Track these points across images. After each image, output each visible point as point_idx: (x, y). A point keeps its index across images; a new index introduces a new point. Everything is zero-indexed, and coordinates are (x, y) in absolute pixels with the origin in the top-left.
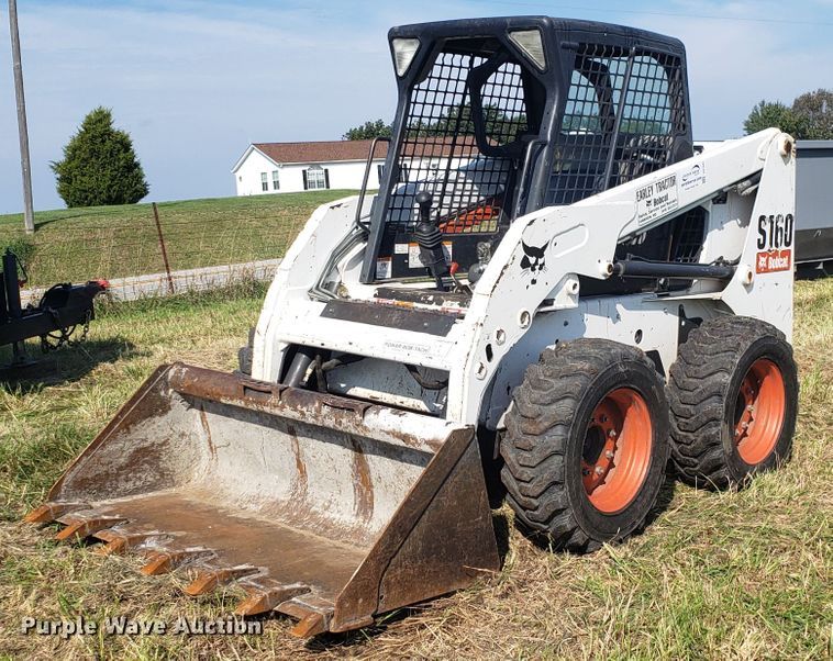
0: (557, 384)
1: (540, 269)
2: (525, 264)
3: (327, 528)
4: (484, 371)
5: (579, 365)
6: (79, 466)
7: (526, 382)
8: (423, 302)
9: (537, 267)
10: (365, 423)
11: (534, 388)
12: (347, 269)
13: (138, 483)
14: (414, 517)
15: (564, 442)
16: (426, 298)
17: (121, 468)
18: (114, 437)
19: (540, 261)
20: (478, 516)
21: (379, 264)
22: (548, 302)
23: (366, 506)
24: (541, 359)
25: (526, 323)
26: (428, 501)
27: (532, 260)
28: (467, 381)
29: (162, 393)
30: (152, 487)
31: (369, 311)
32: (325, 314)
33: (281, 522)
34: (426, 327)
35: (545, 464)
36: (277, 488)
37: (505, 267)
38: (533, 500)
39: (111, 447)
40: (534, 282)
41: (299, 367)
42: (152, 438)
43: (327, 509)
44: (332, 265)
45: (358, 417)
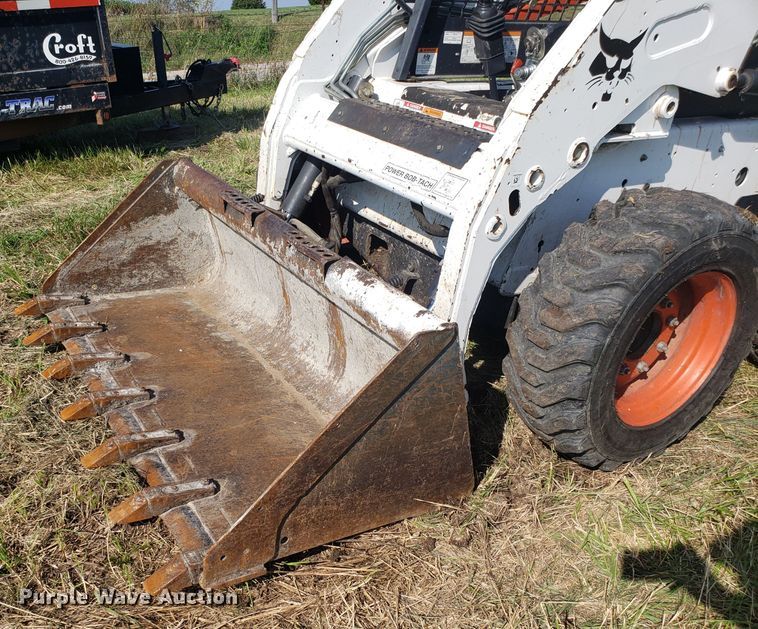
0: (608, 262)
1: (622, 76)
2: (598, 67)
3: (299, 372)
4: (500, 230)
5: (649, 237)
6: (75, 261)
7: (562, 247)
8: (454, 112)
9: (617, 74)
10: (326, 282)
11: (572, 261)
12: (379, 61)
13: (143, 280)
14: (341, 447)
15: (597, 351)
16: (460, 106)
17: (123, 264)
18: (113, 233)
19: (625, 64)
20: (448, 435)
21: (420, 56)
22: (622, 129)
23: (338, 362)
24: (592, 216)
25: (580, 160)
26: (366, 426)
27: (611, 61)
28: (472, 241)
29: (167, 191)
30: (160, 284)
31: (379, 119)
32: (334, 118)
33: (258, 352)
34: (438, 152)
35: (563, 372)
36: (267, 312)
37: (563, 71)
38: (537, 408)
39: (110, 243)
40: (606, 97)
41: (306, 178)
42: (156, 237)
43: (304, 350)
44: (360, 53)
45: (318, 272)
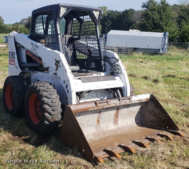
32: (83, 82)
43: (107, 128)
45: (131, 100)
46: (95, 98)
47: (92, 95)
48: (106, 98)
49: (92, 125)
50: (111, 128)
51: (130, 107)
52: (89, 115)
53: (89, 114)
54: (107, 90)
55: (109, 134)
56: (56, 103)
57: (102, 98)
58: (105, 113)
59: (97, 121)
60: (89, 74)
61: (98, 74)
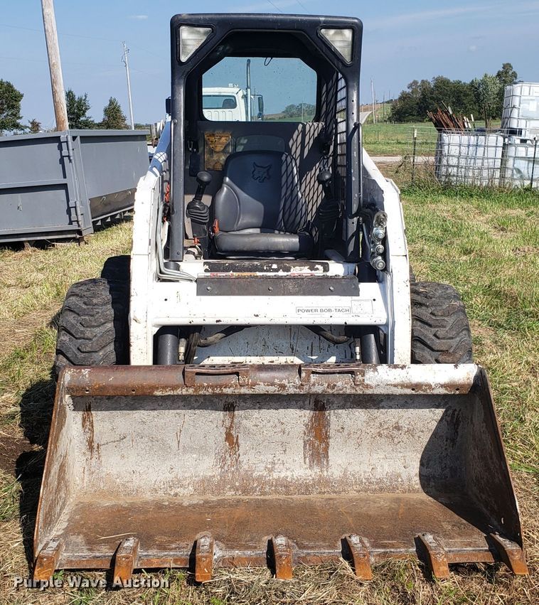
10: (366, 382)
16: (270, 267)
18: (53, 459)
23: (319, 457)
29: (64, 402)
32: (203, 293)
34: (332, 291)
39: (53, 471)
41: (170, 348)
42: (63, 452)
43: (271, 470)
45: (359, 377)
46: (281, 353)
47: (269, 344)
48: (333, 360)
49: (203, 450)
50: (289, 473)
51: (383, 407)
52: (178, 411)
53: (178, 408)
54: (316, 329)
55: (264, 493)
56: (94, 354)
57: (314, 358)
58: (255, 414)
59: (227, 439)
60: (275, 266)
61: (317, 269)
